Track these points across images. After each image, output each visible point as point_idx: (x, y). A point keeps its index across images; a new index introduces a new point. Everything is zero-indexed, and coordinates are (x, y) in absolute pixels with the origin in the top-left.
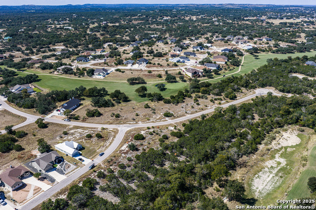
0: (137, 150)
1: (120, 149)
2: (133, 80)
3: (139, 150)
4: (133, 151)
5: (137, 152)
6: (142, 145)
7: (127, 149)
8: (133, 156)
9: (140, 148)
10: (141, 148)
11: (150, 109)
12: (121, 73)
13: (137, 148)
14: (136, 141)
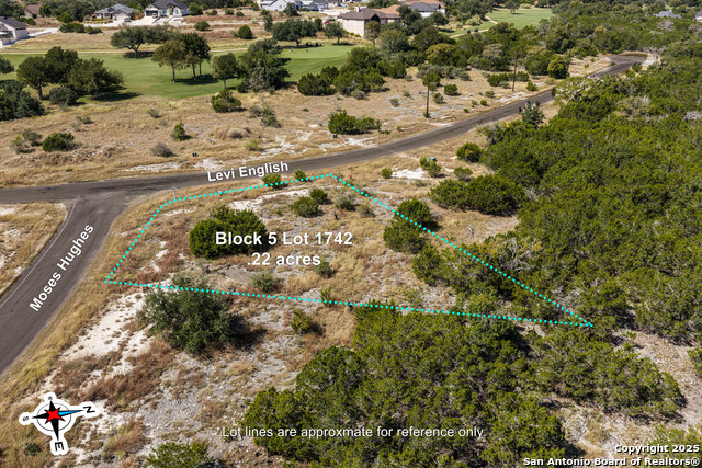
0: (245, 337)
1: (72, 355)
2: (140, 41)
3: (262, 332)
4: (201, 351)
5: (246, 359)
6: (271, 287)
7: (140, 343)
8: (213, 415)
9: (263, 319)
10: (271, 317)
11: (247, 114)
12: (87, 35)
13: (236, 321)
14: (213, 265)
